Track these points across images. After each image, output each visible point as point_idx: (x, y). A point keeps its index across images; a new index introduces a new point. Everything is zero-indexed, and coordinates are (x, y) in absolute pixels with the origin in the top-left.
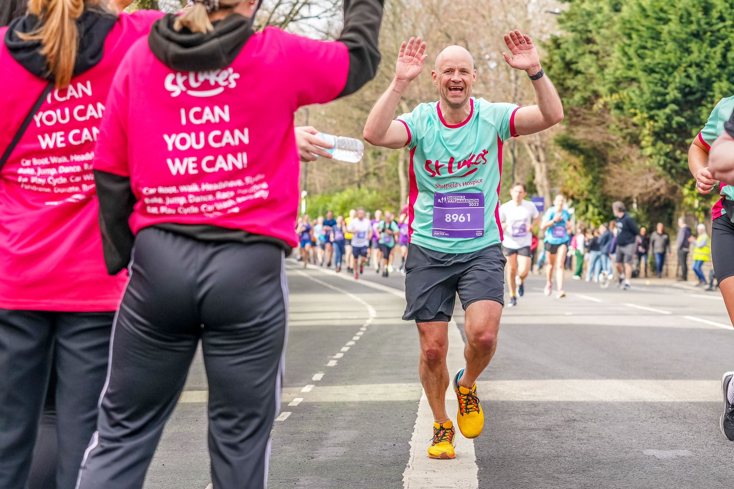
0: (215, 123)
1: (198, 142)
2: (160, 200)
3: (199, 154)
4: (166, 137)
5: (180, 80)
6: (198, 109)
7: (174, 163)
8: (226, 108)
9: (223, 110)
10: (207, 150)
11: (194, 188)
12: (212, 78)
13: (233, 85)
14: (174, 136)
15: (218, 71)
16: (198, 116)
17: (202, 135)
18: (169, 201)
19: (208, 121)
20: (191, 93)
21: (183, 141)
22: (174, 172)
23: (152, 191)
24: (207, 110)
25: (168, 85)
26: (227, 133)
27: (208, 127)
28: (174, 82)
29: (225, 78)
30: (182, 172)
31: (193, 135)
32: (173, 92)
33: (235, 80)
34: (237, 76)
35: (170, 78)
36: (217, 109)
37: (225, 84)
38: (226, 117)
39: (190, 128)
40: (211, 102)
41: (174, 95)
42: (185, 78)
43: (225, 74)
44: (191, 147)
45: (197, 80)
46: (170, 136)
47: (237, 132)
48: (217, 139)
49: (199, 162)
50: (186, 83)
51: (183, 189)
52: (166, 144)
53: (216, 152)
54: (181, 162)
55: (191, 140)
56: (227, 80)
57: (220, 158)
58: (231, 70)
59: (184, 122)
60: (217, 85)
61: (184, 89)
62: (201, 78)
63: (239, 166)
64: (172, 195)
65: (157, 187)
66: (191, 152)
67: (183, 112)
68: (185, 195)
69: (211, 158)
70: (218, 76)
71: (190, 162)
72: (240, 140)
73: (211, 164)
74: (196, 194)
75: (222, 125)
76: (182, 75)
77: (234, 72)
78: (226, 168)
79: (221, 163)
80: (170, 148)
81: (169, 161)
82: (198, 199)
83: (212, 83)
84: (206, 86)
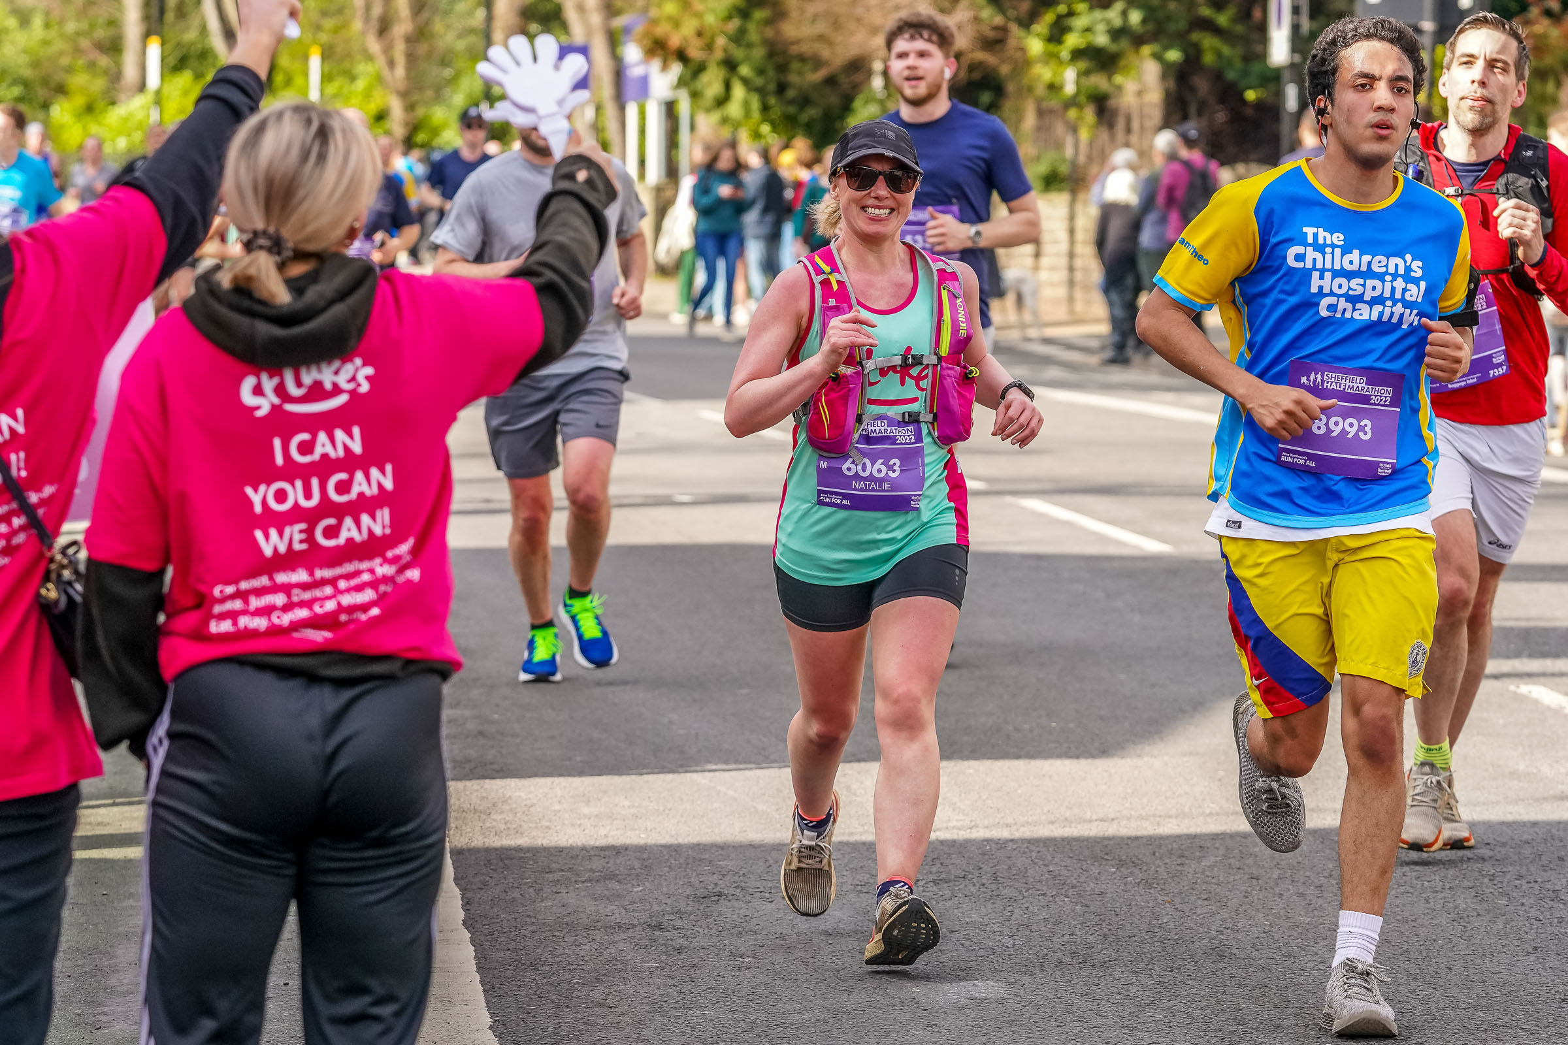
0: (338, 460)
1: (308, 495)
2: (237, 605)
3: (310, 517)
4: (249, 491)
5: (269, 385)
6: (305, 436)
7: (267, 536)
8: (356, 431)
9: (351, 435)
10: (327, 508)
11: (302, 576)
12: (327, 376)
13: (365, 387)
14: (262, 488)
15: (336, 364)
16: (307, 448)
17: (315, 482)
18: (255, 603)
19: (325, 456)
20: (291, 407)
21: (281, 496)
22: (268, 551)
23: (230, 590)
24: (322, 437)
25: (247, 397)
26: (359, 476)
27: (326, 467)
28: (258, 391)
29: (349, 376)
30: (282, 549)
31: (299, 484)
32: (258, 408)
33: (368, 378)
34: (370, 371)
35: (248, 383)
36: (339, 434)
37: (350, 387)
38: (357, 447)
39: (291, 472)
40: (327, 422)
41: (260, 413)
42: (276, 380)
43: (348, 369)
44: (296, 504)
45: (299, 384)
46: (256, 490)
47: (374, 472)
48: (343, 487)
49: (310, 532)
50: (280, 390)
51: (282, 578)
52: (250, 503)
53: (340, 511)
54: (281, 534)
55: (295, 493)
56: (353, 379)
57: (348, 522)
58: (358, 361)
59: (279, 460)
60: (337, 390)
61: (276, 401)
62: (308, 379)
63: (378, 531)
64: (260, 592)
65: (236, 582)
66: (297, 514)
67: (277, 443)
68: (286, 589)
69: (332, 521)
70: (336, 373)
71: (295, 532)
72: (380, 486)
73: (331, 532)
74: (305, 586)
75: (350, 463)
76: (271, 377)
77: (365, 364)
78: (358, 538)
79: (349, 531)
80: (258, 509)
81: (259, 534)
82: (307, 596)
83: (328, 386)
84: (317, 392)
